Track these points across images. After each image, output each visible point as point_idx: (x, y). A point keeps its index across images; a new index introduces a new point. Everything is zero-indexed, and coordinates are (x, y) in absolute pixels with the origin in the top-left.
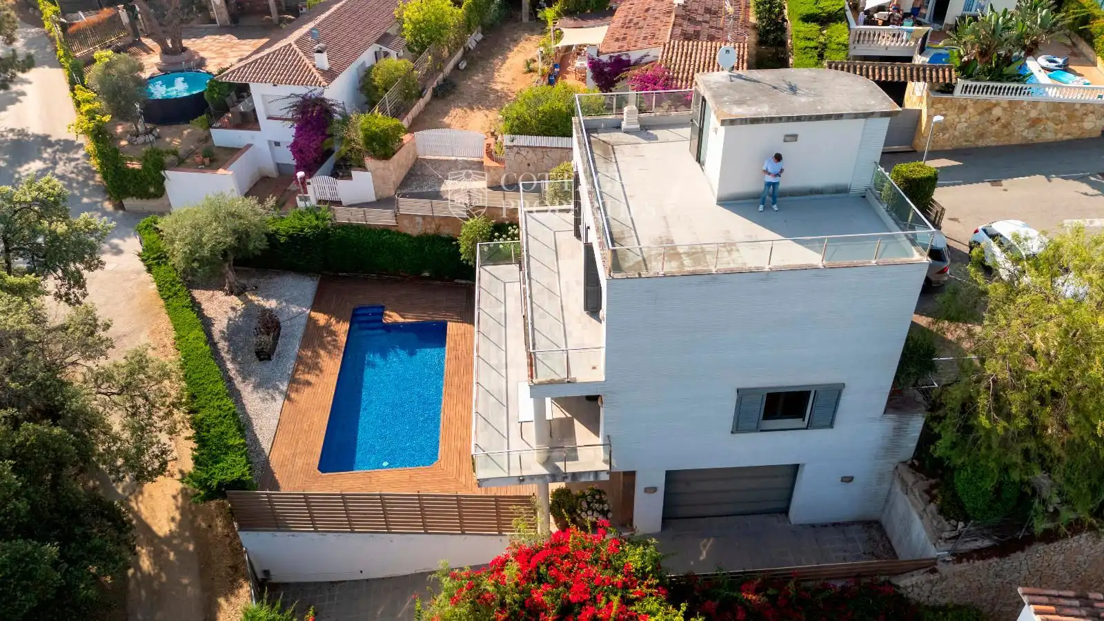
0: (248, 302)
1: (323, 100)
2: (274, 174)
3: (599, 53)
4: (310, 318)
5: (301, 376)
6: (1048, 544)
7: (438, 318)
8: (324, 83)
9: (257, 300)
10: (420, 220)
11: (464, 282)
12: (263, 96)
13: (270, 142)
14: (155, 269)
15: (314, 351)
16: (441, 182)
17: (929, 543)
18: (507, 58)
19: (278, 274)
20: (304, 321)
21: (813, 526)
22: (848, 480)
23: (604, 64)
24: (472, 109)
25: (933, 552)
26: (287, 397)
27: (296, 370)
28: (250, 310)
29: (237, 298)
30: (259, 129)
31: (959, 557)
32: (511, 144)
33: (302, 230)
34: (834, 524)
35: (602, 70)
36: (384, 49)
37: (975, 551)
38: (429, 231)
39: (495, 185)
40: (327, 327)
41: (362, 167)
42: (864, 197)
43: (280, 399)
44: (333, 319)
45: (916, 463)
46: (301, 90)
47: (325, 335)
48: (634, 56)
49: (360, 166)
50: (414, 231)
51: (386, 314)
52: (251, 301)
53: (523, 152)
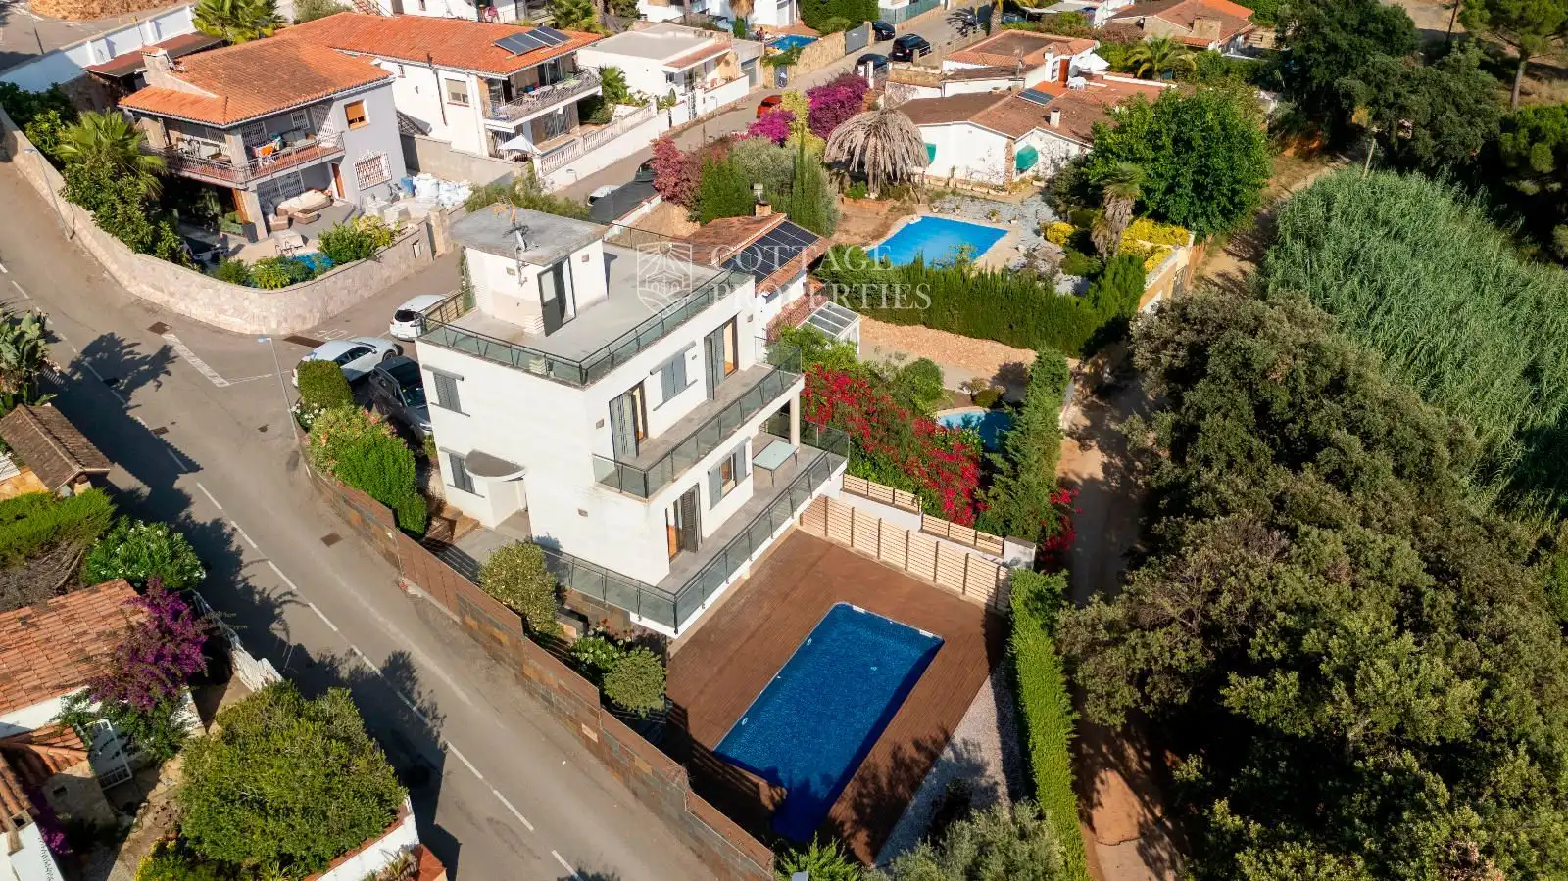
5: (923, 759)
26: (947, 738)
40: (858, 824)
47: (868, 810)
51: (774, 804)
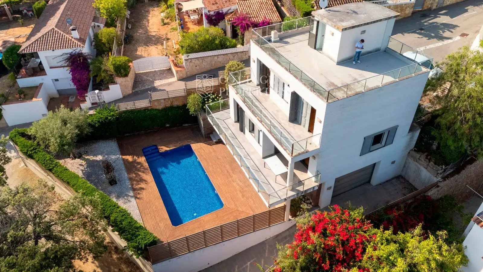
0: (87, 160)
1: (82, 53)
2: (57, 96)
3: (209, 11)
4: (123, 160)
5: (137, 187)
6: (471, 164)
7: (185, 143)
8: (82, 45)
9: (91, 158)
10: (163, 101)
11: (187, 125)
12: (46, 57)
13: (52, 80)
14: (35, 156)
15: (135, 174)
16: (153, 82)
17: (432, 177)
18: (149, 20)
19: (93, 143)
20: (122, 162)
21: (380, 184)
22: (393, 162)
23: (212, 15)
24: (148, 46)
25: (435, 180)
26: (136, 198)
27: (132, 185)
28: (90, 164)
29: (79, 160)
30: (46, 74)
31: (444, 179)
32: (187, 58)
33: (107, 118)
34: (387, 181)
35: (211, 18)
36: (97, 24)
37: (448, 175)
38: (167, 105)
39: (181, 78)
40: (134, 161)
41: (114, 83)
42: (385, 51)
43: (133, 200)
44: (135, 157)
45: (416, 149)
46: (69, 51)
47: (136, 165)
48: (225, 10)
49: (112, 82)
50: (160, 107)
51: (159, 148)
52: (88, 159)
53: (193, 61)
